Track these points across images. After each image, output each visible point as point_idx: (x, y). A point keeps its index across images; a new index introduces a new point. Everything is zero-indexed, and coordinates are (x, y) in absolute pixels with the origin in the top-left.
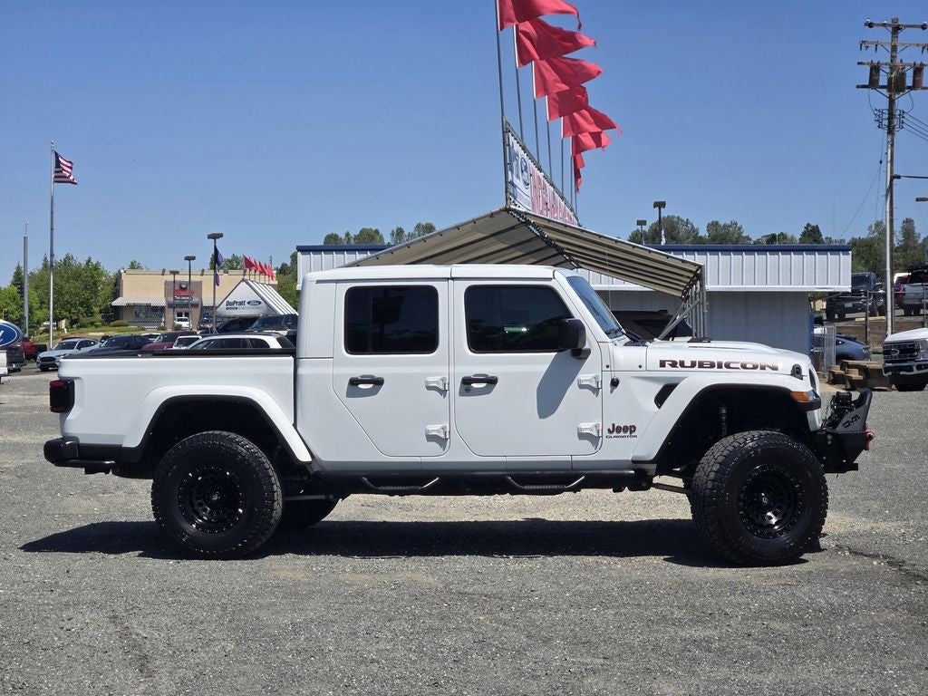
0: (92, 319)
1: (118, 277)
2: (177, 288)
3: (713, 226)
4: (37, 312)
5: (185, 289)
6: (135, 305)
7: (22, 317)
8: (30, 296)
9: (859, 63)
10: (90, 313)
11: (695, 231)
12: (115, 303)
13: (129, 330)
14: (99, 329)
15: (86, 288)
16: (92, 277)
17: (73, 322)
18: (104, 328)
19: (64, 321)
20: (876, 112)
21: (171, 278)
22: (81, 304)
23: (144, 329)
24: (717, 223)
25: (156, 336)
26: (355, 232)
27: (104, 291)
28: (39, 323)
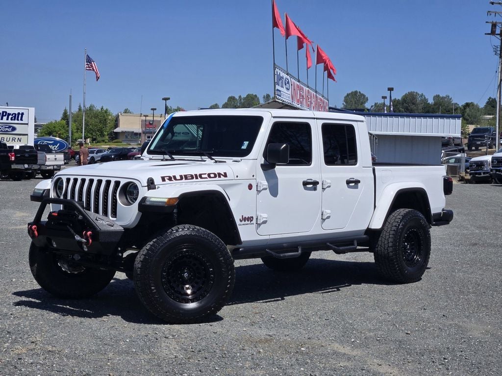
0: (103, 139)
1: (117, 117)
2: (147, 123)
3: (437, 97)
4: (75, 134)
5: (152, 124)
6: (126, 132)
7: (68, 137)
8: (72, 126)
9: (487, 22)
10: (102, 135)
11: (427, 100)
12: (116, 130)
13: (123, 145)
14: (107, 144)
15: (100, 122)
16: (104, 116)
17: (93, 140)
18: (109, 143)
19: (89, 139)
20: (494, 47)
21: (144, 118)
22: (98, 131)
23: (130, 145)
24: (439, 96)
25: (135, 148)
26: (244, 96)
27: (110, 124)
28: (76, 140)
